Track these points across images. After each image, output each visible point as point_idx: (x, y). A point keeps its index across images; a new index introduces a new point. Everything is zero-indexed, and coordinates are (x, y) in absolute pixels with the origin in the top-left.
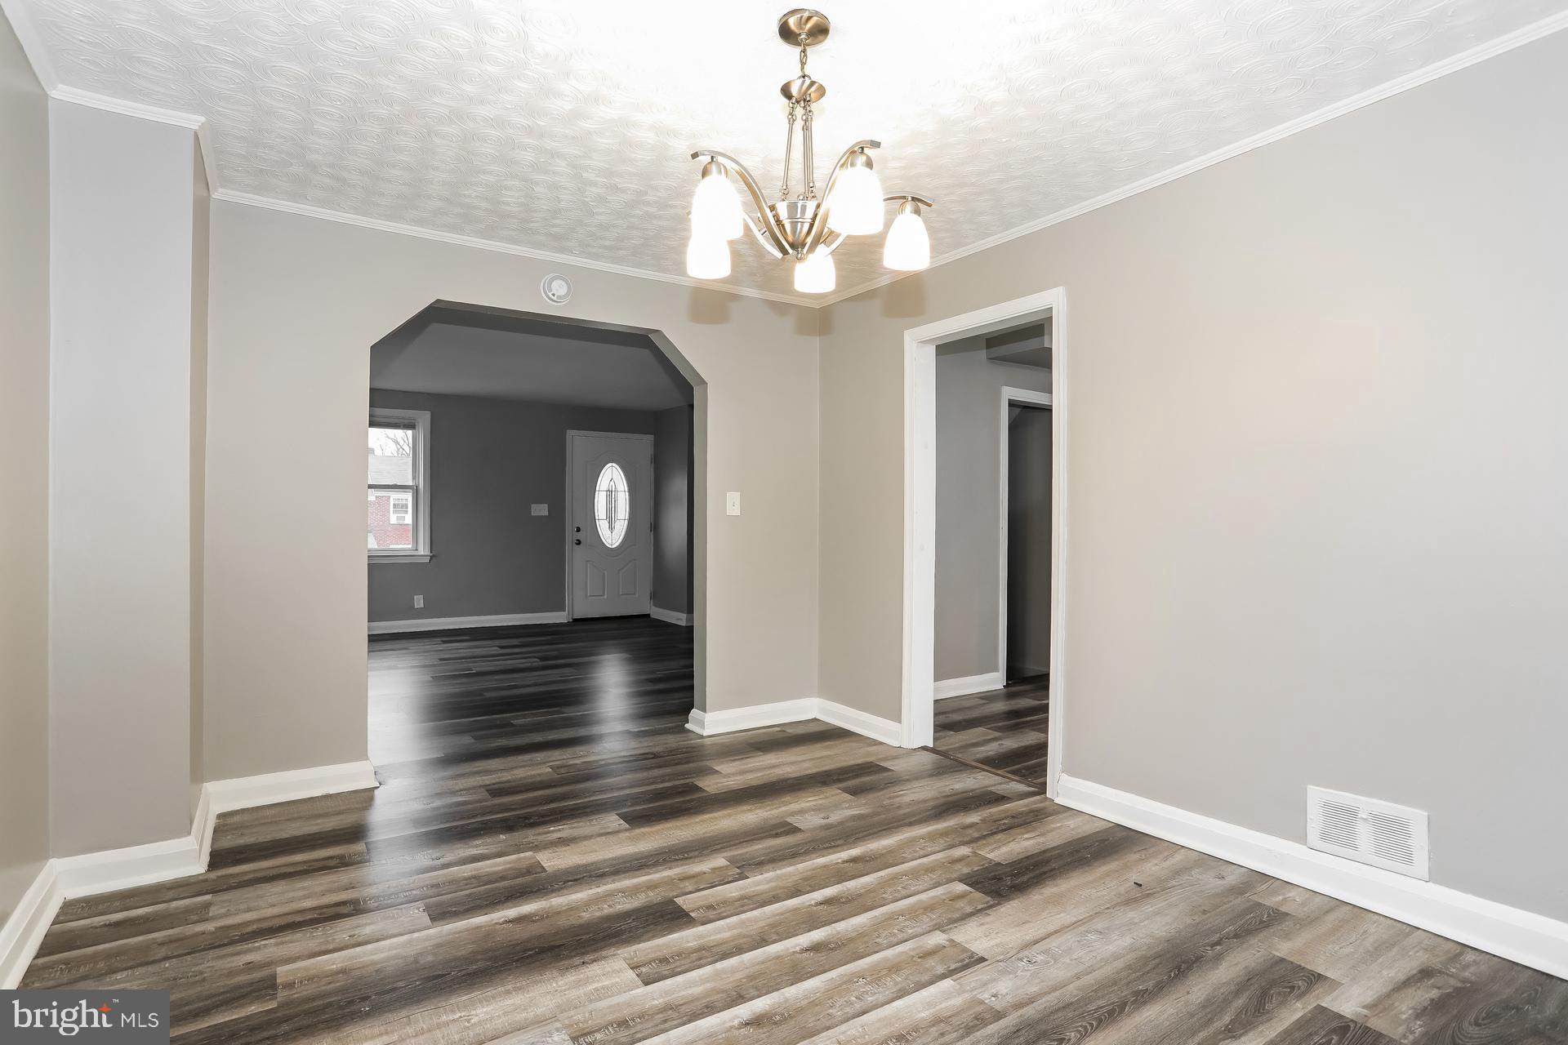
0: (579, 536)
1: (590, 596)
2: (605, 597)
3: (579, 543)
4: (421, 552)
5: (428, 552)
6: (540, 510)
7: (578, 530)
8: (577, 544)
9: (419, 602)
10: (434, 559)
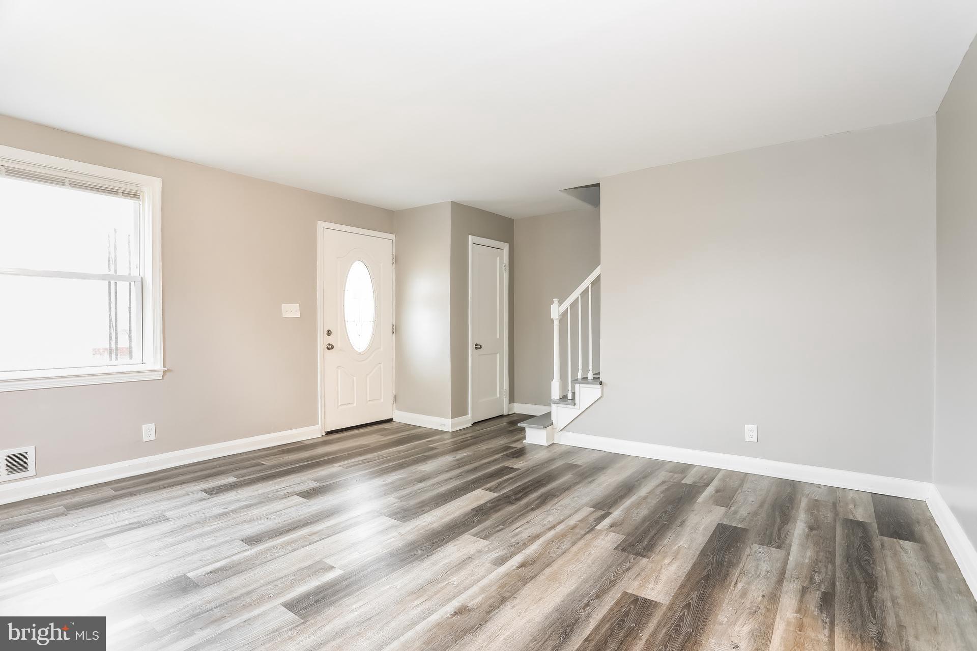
0: (330, 340)
1: (341, 405)
2: (355, 405)
3: (330, 347)
4: (149, 366)
5: (159, 366)
6: (291, 311)
7: (329, 333)
8: (328, 349)
9: (148, 432)
10: (168, 374)
